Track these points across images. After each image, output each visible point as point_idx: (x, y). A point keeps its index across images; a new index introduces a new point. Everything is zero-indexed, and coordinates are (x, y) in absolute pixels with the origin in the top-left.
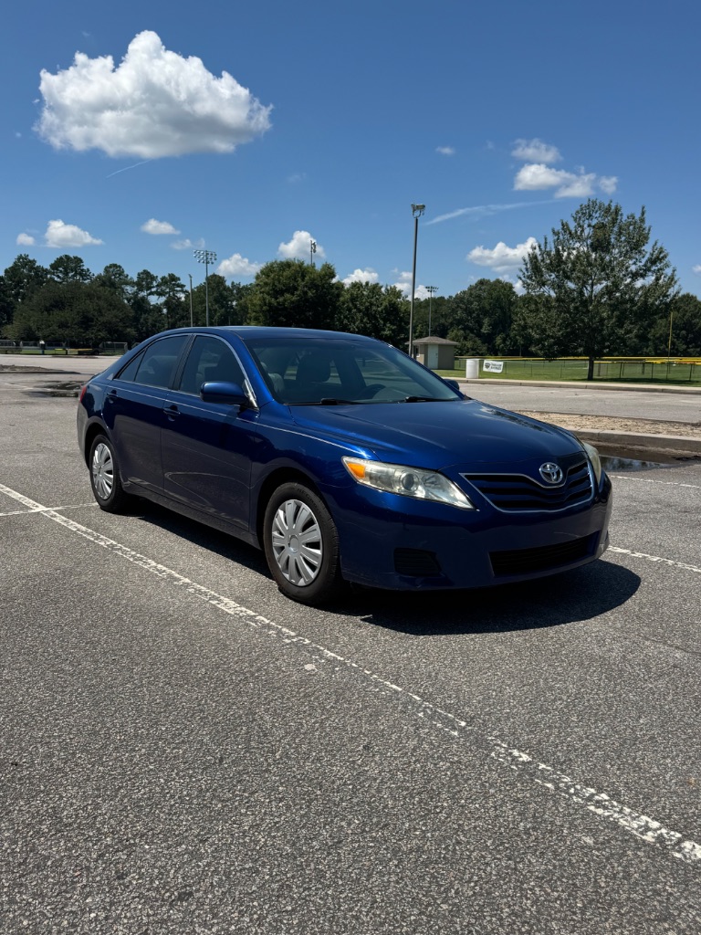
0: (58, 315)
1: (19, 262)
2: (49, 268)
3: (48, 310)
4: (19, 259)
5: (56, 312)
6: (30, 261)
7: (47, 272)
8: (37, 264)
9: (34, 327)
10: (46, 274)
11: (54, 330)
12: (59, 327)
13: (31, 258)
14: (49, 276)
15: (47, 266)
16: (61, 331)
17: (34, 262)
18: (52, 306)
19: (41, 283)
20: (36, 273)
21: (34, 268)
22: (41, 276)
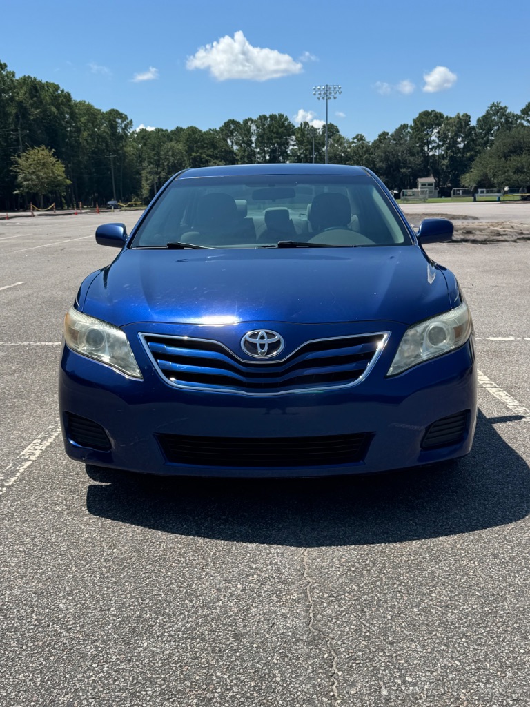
0: (515, 161)
1: (491, 109)
2: (519, 113)
3: (506, 156)
4: (491, 107)
5: (514, 158)
6: (502, 108)
7: (517, 117)
8: (508, 111)
9: (490, 173)
10: (516, 120)
11: (509, 176)
12: (515, 173)
13: (502, 105)
14: (519, 121)
15: (518, 112)
16: (516, 177)
17: (506, 108)
18: (511, 152)
19: (509, 129)
20: (507, 121)
21: (505, 115)
22: (511, 123)
